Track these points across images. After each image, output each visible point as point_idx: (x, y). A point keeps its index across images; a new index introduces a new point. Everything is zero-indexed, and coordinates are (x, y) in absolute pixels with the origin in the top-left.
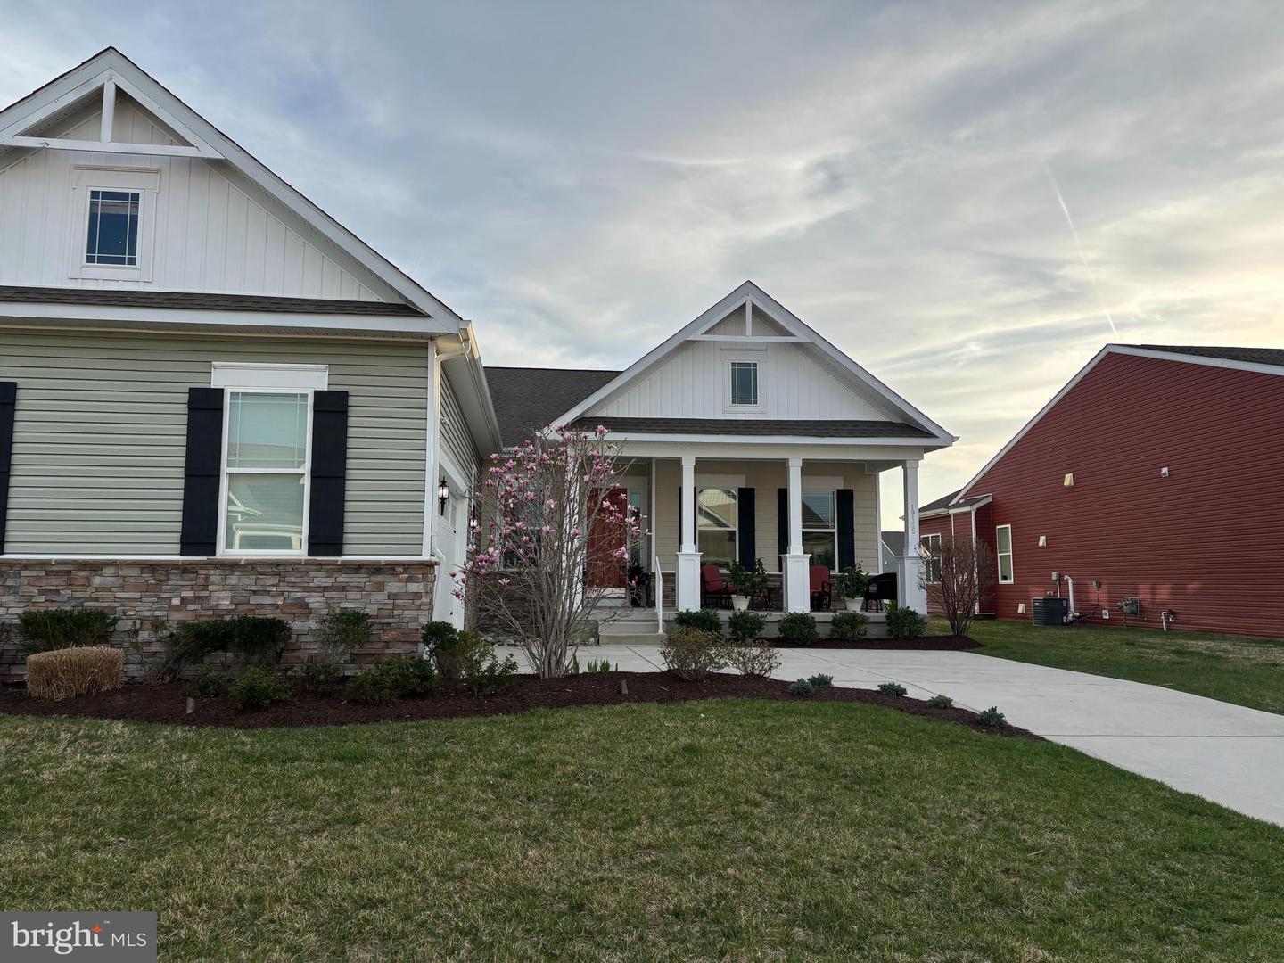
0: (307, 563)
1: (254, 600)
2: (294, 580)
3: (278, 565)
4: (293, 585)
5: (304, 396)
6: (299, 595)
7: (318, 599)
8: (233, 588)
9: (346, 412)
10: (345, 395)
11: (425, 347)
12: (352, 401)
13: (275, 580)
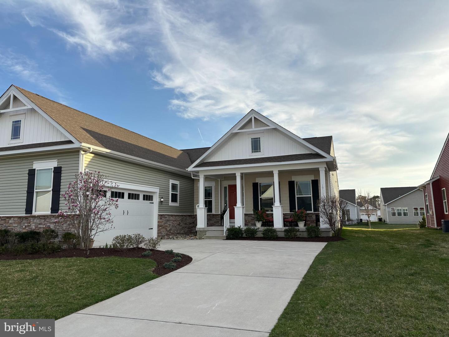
0: (50, 216)
1: (39, 226)
2: (48, 220)
3: (45, 216)
4: (47, 222)
5: (52, 169)
6: (48, 224)
7: (53, 226)
8: (35, 223)
9: (61, 172)
10: (61, 167)
11: (78, 152)
12: (62, 169)
13: (43, 221)
